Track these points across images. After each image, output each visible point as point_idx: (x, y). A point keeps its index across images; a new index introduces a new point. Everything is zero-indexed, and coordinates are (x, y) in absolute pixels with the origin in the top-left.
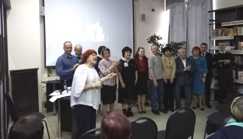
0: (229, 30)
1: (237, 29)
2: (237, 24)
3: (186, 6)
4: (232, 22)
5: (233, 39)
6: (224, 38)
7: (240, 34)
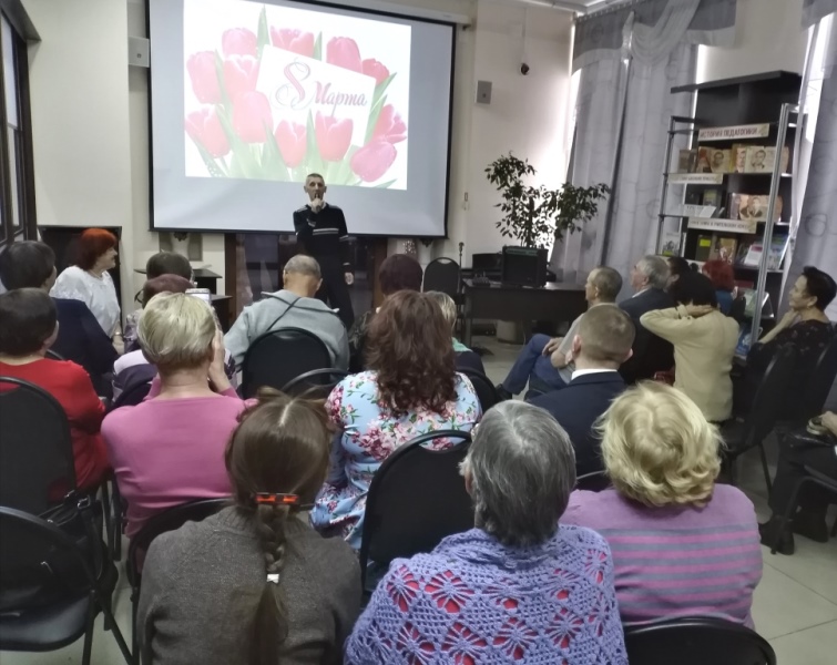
0: (719, 156)
1: (736, 153)
2: (736, 137)
3: (626, 62)
4: (724, 129)
5: (721, 182)
6: (700, 178)
7: (740, 170)
